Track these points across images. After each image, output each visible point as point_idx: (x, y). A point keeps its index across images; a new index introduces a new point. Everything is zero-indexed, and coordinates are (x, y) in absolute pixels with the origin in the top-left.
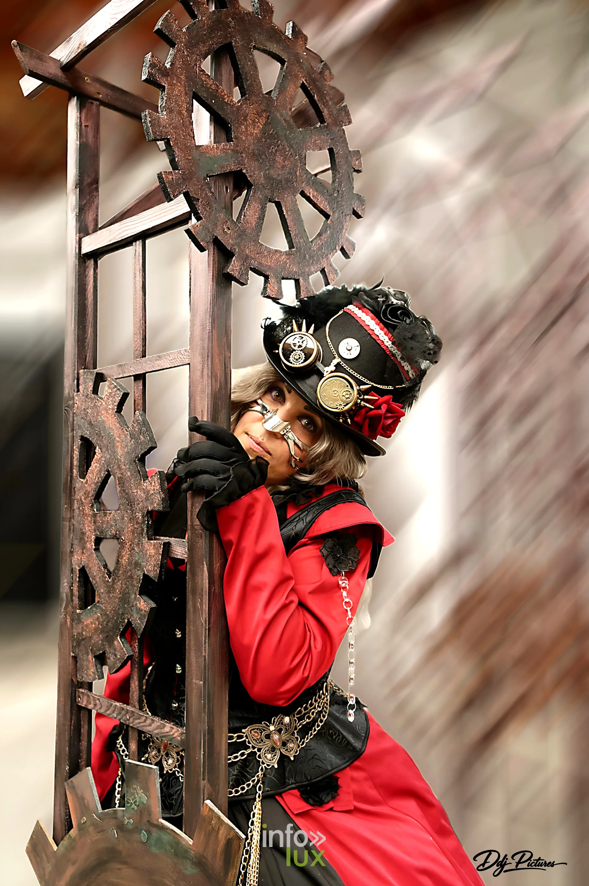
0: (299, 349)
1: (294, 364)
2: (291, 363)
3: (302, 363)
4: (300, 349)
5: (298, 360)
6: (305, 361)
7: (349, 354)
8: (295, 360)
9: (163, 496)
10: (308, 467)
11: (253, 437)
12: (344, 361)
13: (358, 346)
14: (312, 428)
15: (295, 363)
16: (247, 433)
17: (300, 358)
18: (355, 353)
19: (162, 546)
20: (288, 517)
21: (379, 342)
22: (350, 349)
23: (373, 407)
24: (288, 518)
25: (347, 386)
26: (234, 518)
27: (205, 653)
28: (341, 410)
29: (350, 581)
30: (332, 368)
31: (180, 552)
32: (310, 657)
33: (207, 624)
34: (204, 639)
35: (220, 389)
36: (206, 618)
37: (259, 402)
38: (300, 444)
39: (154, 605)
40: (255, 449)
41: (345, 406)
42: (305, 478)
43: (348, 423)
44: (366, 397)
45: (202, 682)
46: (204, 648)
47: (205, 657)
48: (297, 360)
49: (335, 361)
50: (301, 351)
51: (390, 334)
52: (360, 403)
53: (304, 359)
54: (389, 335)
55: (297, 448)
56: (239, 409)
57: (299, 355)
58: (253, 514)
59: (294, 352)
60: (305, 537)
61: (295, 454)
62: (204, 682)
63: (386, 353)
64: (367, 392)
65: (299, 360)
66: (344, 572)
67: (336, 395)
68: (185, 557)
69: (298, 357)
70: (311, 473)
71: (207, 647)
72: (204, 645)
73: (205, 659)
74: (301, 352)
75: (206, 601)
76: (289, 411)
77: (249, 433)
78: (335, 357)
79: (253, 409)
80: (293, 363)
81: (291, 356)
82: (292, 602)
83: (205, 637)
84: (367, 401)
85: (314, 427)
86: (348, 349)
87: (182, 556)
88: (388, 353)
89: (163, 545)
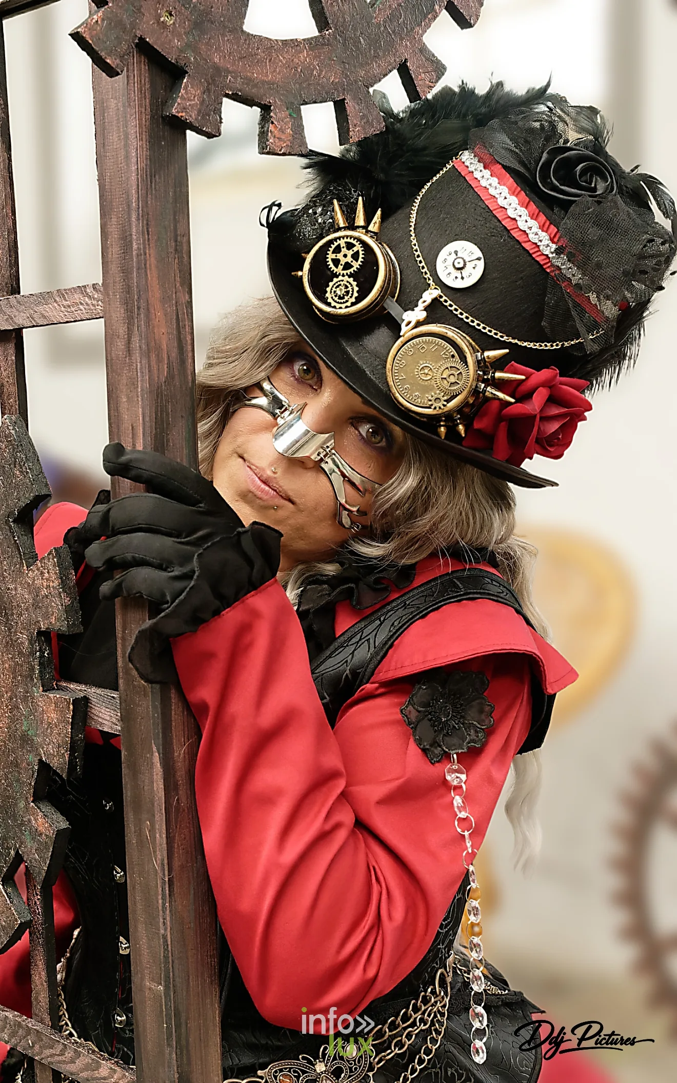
0: (345, 272)
1: (335, 307)
2: (329, 304)
3: (353, 304)
4: (348, 272)
5: (343, 298)
6: (359, 300)
7: (459, 276)
8: (336, 299)
9: (67, 601)
10: (376, 525)
11: (253, 467)
12: (448, 292)
13: (479, 259)
14: (383, 444)
15: (338, 306)
16: (242, 458)
17: (348, 292)
18: (474, 274)
19: (71, 707)
20: (338, 634)
21: (527, 246)
22: (461, 265)
23: (513, 400)
24: (337, 636)
25: (453, 356)
26: (210, 656)
27: (166, 930)
28: (441, 411)
29: (470, 773)
30: (418, 314)
31: (108, 718)
32: (379, 938)
33: (166, 873)
34: (160, 901)
35: (171, 377)
36: (163, 860)
37: (266, 386)
38: (357, 479)
39: (64, 824)
40: (259, 493)
41: (448, 401)
42: (372, 550)
43: (459, 434)
44: (498, 375)
45: (161, 988)
46: (161, 920)
47: (165, 937)
48: (340, 298)
49: (429, 296)
50: (349, 277)
51: (552, 226)
52: (484, 391)
53: (356, 294)
54: (550, 231)
55: (349, 488)
56: (224, 401)
57: (346, 287)
58: (250, 645)
59: (335, 280)
60: (371, 681)
61: (346, 502)
62: (167, 988)
63: (544, 270)
64: (500, 364)
65: (346, 298)
66: (457, 754)
67: (429, 377)
68: (117, 729)
69: (344, 290)
70: (385, 537)
71: (168, 918)
72: (161, 912)
73: (165, 941)
74: (351, 280)
75: (161, 825)
76: (329, 408)
77: (245, 456)
78: (429, 285)
79: (254, 402)
80: (333, 304)
81: (328, 289)
82: (338, 826)
83: (163, 899)
84: (501, 385)
85: (387, 440)
86: (457, 266)
87: (111, 728)
88: (548, 271)
89: (73, 704)
